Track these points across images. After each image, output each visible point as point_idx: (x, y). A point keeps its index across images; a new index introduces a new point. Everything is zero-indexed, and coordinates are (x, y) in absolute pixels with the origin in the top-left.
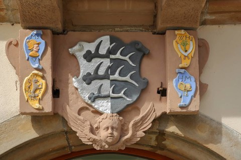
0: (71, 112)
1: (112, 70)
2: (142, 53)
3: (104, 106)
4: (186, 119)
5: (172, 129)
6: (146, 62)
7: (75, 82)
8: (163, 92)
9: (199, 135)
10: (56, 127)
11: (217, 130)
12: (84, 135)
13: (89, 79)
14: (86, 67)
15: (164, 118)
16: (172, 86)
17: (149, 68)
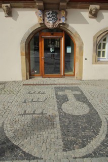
0: (46, 23)
1: (52, 16)
2: (57, 13)
3: (51, 22)
4: (63, 24)
5: (61, 25)
6: (57, 15)
7: (46, 18)
8: (60, 20)
9: (65, 26)
10: (43, 25)
11: (68, 26)
12: (48, 26)
13: (48, 18)
14: (48, 16)
15: (60, 24)
16: (61, 19)
17: (58, 16)
